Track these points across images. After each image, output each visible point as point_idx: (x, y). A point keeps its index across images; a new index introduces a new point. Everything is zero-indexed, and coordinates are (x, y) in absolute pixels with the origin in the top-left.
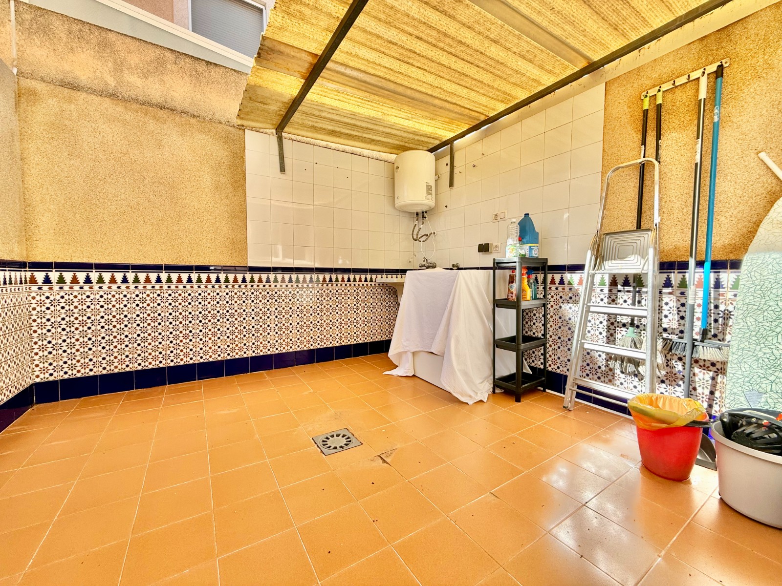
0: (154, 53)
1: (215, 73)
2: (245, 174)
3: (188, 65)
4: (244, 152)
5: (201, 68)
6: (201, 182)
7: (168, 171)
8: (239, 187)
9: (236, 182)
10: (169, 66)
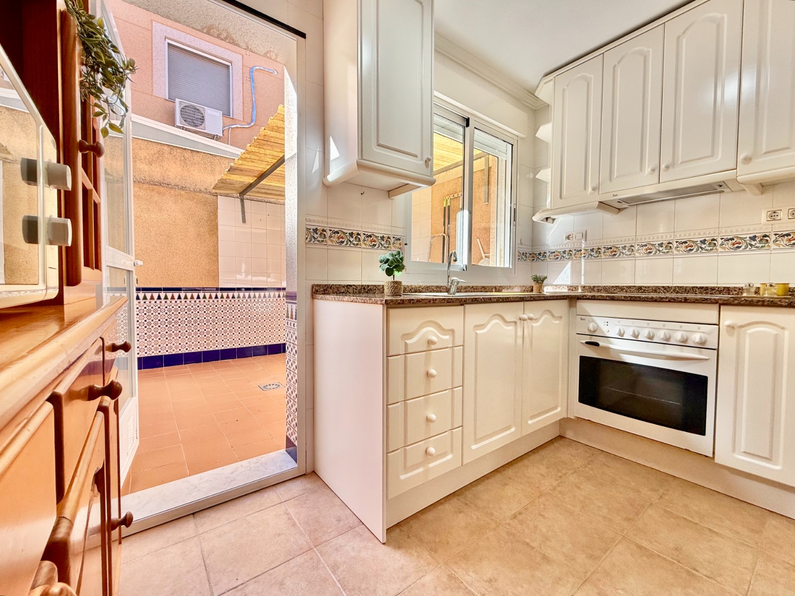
0: (157, 148)
1: (197, 158)
2: (217, 225)
3: (178, 154)
4: (217, 211)
5: (188, 155)
6: (188, 232)
7: (166, 226)
8: (213, 234)
9: (211, 231)
10: (166, 156)
